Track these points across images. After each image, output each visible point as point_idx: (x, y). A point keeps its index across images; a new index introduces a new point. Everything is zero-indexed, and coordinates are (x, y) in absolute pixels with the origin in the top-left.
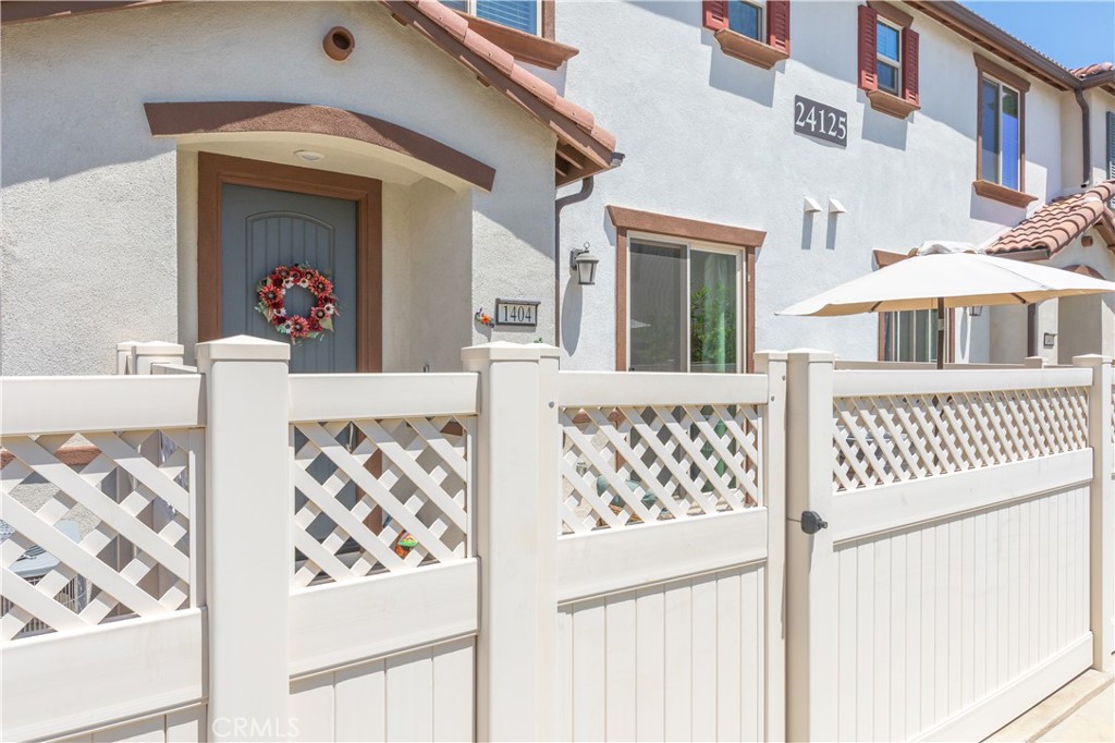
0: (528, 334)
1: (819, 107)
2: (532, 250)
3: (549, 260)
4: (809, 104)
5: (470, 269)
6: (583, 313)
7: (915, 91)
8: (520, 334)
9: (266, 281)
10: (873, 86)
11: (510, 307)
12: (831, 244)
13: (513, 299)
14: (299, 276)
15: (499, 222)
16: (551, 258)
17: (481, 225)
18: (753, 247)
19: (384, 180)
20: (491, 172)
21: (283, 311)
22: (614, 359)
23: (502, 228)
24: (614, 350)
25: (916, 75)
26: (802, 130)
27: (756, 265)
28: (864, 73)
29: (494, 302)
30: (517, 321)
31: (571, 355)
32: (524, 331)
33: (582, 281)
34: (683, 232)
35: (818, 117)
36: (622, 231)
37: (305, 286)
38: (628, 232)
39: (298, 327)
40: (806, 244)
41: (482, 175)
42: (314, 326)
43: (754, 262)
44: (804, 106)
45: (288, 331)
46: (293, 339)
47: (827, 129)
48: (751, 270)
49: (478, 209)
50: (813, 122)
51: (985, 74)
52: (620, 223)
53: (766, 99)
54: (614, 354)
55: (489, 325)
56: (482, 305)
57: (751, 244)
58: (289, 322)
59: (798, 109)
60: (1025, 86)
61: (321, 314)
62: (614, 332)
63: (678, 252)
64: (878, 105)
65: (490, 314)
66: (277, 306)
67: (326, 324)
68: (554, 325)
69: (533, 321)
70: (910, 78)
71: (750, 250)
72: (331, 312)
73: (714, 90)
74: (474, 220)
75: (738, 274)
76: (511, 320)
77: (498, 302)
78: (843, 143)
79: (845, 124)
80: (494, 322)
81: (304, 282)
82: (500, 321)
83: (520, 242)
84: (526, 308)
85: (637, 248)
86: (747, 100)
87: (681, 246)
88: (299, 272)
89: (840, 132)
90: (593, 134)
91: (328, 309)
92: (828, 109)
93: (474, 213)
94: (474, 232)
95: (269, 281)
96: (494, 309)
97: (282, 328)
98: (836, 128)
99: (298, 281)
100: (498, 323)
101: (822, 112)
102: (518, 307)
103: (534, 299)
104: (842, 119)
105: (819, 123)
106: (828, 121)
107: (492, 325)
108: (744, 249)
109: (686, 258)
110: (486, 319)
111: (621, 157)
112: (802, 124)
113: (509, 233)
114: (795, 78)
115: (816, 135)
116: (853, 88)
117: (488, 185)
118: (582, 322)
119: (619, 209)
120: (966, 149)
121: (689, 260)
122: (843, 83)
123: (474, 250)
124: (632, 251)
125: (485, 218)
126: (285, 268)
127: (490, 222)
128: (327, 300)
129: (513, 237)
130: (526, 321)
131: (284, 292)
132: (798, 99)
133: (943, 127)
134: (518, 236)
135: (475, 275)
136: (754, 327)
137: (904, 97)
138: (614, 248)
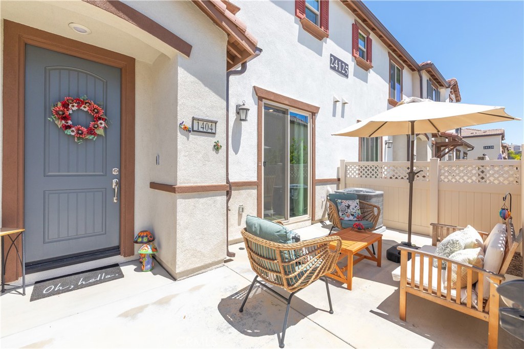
0: (211, 138)
1: (339, 60)
2: (213, 94)
3: (223, 101)
4: (335, 58)
5: (177, 99)
6: (242, 135)
7: (371, 61)
8: (206, 138)
9: (57, 105)
10: (358, 56)
11: (201, 123)
12: (343, 116)
13: (203, 118)
14: (80, 102)
15: (194, 75)
16: (224, 100)
17: (183, 76)
18: (315, 113)
19: (136, 58)
20: (190, 47)
21: (70, 122)
22: (256, 157)
23: (196, 79)
24: (256, 153)
25: (371, 55)
26: (333, 68)
27: (316, 121)
28: (354, 50)
29: (191, 119)
30: (205, 130)
31: (236, 154)
32: (209, 136)
33: (242, 118)
34: (287, 103)
35: (338, 64)
36: (260, 99)
37: (86, 110)
38: (263, 100)
39: (80, 132)
40: (334, 115)
41: (184, 48)
42: (91, 131)
43: (315, 119)
44: (334, 59)
45: (73, 134)
46: (76, 138)
47: (342, 70)
48: (314, 123)
49: (182, 66)
50: (337, 66)
51: (392, 61)
52: (260, 95)
53: (320, 53)
54: (256, 155)
55: (187, 131)
56: (184, 120)
57: (314, 111)
58: (73, 129)
59: (331, 59)
60: (403, 68)
61: (96, 126)
62: (256, 144)
63: (285, 112)
64: (359, 64)
65: (189, 125)
66: (65, 118)
67: (100, 132)
68: (225, 135)
69: (213, 131)
70: (369, 56)
71: (314, 114)
72: (103, 125)
73: (300, 44)
74: (179, 71)
75: (309, 124)
76: (201, 130)
77: (194, 119)
78: (347, 76)
79: (348, 69)
80: (191, 129)
81: (85, 107)
82: (194, 129)
83: (207, 89)
84: (210, 124)
85: (267, 107)
86: (312, 52)
87: (286, 109)
88: (81, 101)
89: (346, 72)
90: (246, 34)
91: (101, 124)
92: (342, 62)
93: (179, 68)
94: (179, 79)
95: (59, 104)
96: (191, 123)
97: (69, 132)
98: (345, 70)
99: (81, 106)
100: (193, 131)
101: (340, 63)
102: (205, 123)
103: (215, 119)
104: (347, 67)
105: (338, 67)
106: (342, 66)
107: (190, 131)
108: (311, 114)
109: (288, 115)
110: (185, 128)
111: (261, 50)
112: (333, 66)
113: (200, 82)
114: (330, 47)
115: (337, 71)
116: (350, 56)
117: (188, 54)
118: (242, 139)
119: (259, 88)
120: (386, 86)
121: (289, 116)
122: (347, 53)
123: (179, 88)
124: (264, 109)
125: (186, 72)
126: (72, 98)
127: (189, 75)
128: (100, 119)
129: (202, 85)
130: (210, 131)
131: (71, 112)
132: (331, 55)
133: (379, 77)
134: (206, 85)
135: (180, 103)
136: (315, 147)
137: (367, 61)
138: (256, 106)
